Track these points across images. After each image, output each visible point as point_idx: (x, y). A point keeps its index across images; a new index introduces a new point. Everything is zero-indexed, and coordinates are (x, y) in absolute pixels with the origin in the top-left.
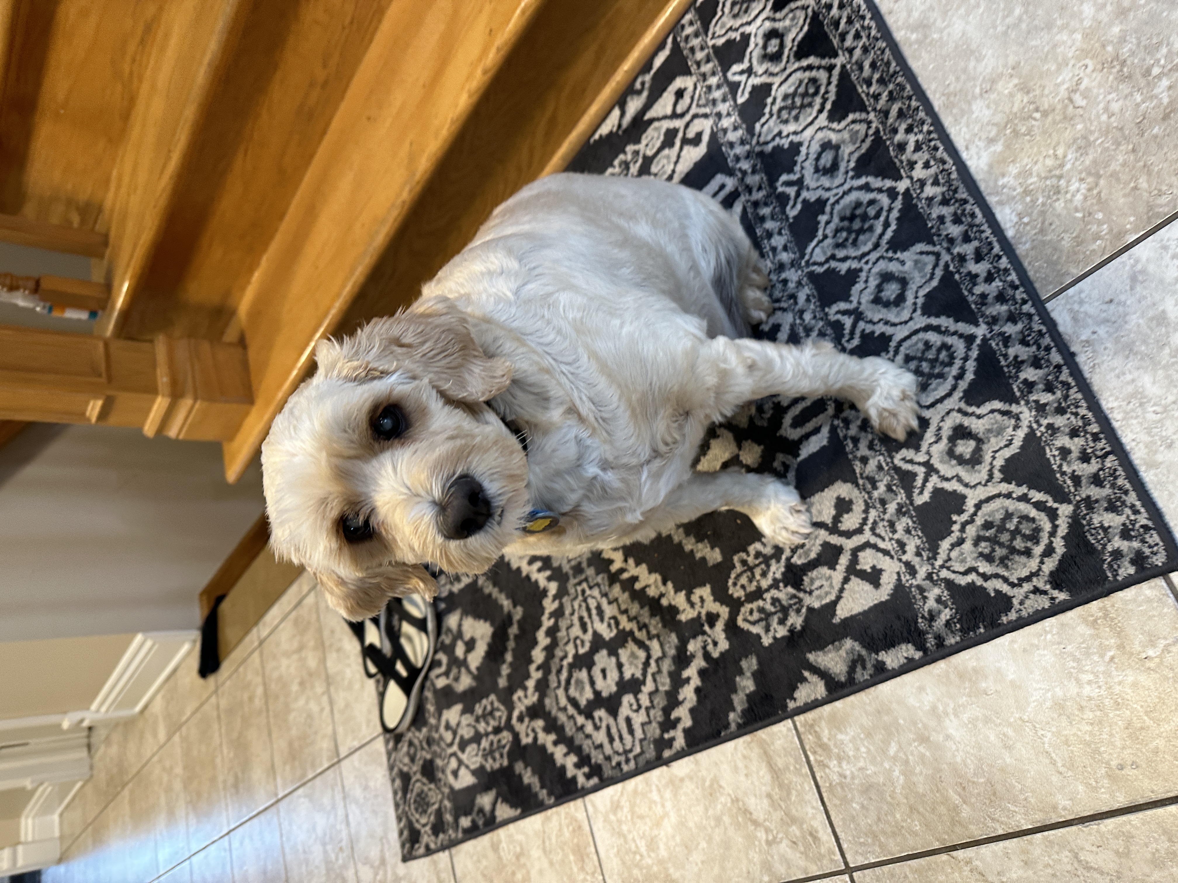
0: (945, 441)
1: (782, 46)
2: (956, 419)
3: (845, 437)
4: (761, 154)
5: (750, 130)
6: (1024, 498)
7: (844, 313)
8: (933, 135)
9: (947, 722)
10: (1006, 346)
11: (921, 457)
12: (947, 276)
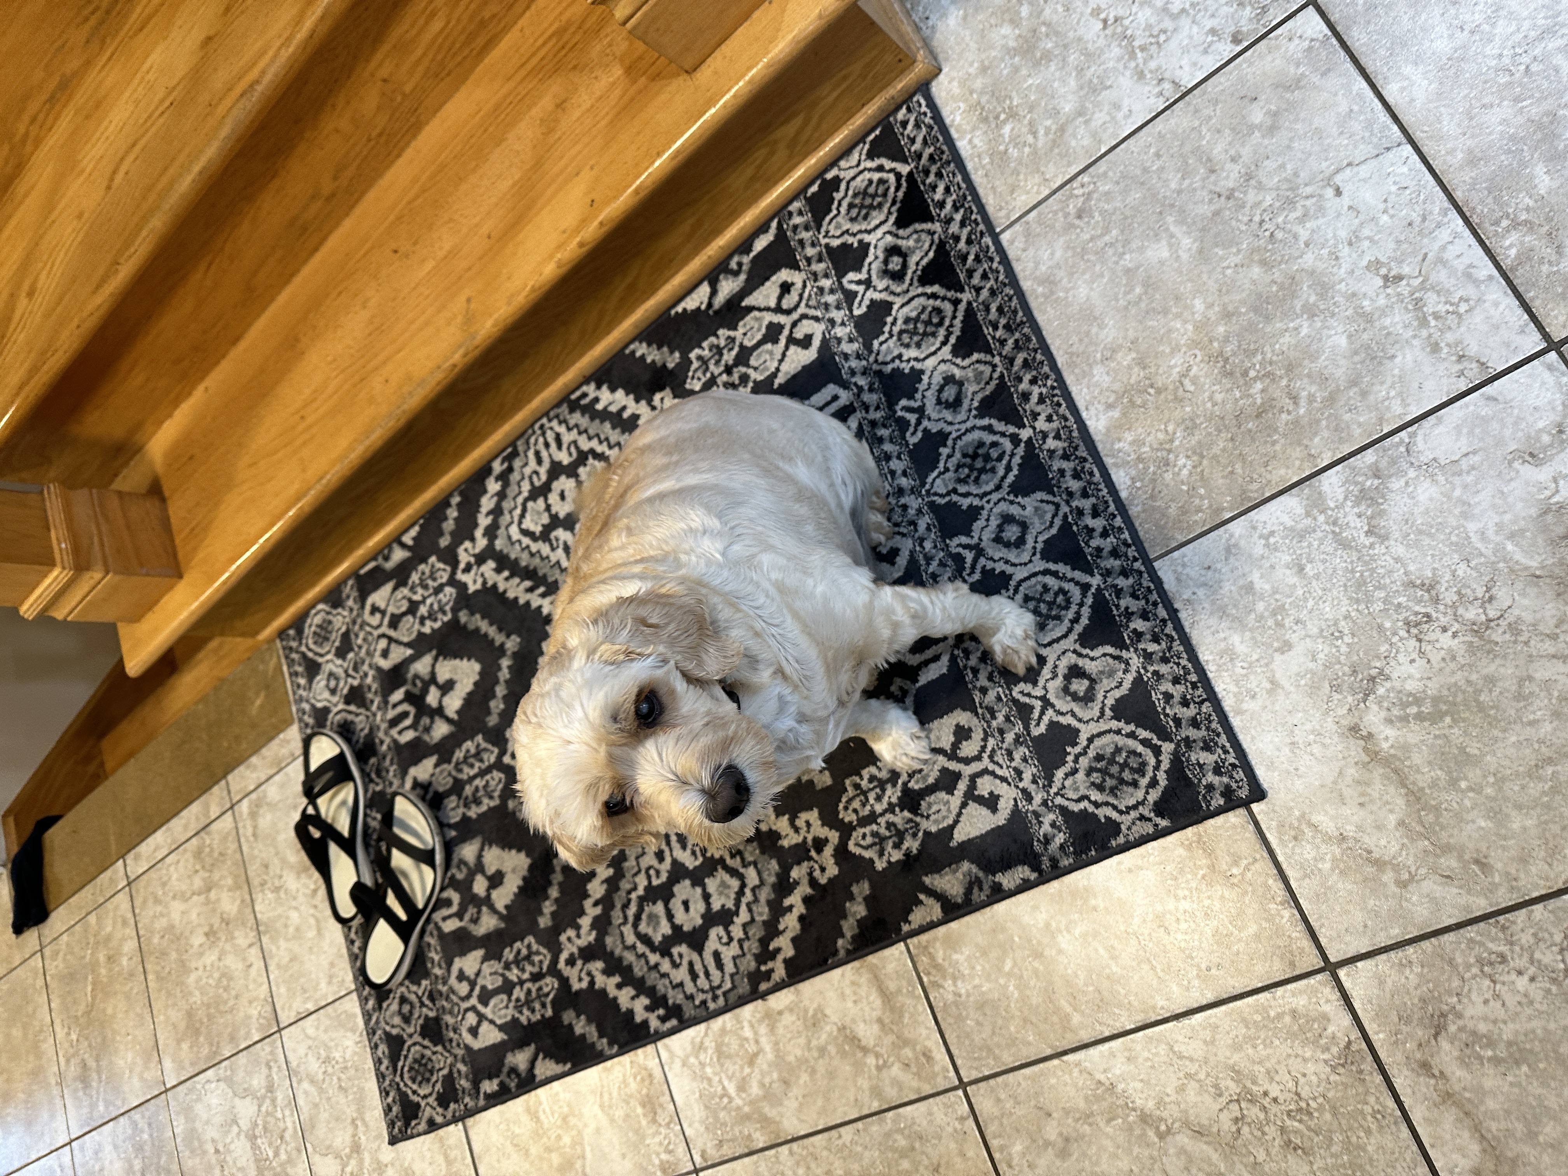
0: (1060, 678)
1: (905, 266)
2: (1071, 658)
3: (965, 667)
4: (879, 373)
5: (868, 346)
6: (1132, 735)
7: (965, 547)
8: (1057, 391)
9: (1060, 938)
10: (1118, 598)
11: (1038, 692)
12: (1066, 526)
